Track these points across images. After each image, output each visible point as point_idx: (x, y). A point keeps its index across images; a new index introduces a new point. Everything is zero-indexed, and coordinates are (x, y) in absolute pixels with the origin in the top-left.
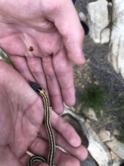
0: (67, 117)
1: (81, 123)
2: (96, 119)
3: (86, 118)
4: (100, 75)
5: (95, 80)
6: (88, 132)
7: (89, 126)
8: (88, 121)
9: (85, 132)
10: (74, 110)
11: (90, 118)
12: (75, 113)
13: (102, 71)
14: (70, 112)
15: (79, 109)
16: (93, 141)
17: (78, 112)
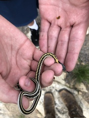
0: (64, 91)
1: (75, 95)
2: (87, 91)
3: (78, 91)
4: (85, 58)
5: (82, 61)
6: (81, 103)
7: (82, 98)
8: (80, 93)
9: (79, 103)
10: (68, 85)
11: (82, 90)
12: (70, 87)
13: (86, 54)
14: (66, 88)
15: (72, 84)
16: (86, 109)
17: (71, 87)
